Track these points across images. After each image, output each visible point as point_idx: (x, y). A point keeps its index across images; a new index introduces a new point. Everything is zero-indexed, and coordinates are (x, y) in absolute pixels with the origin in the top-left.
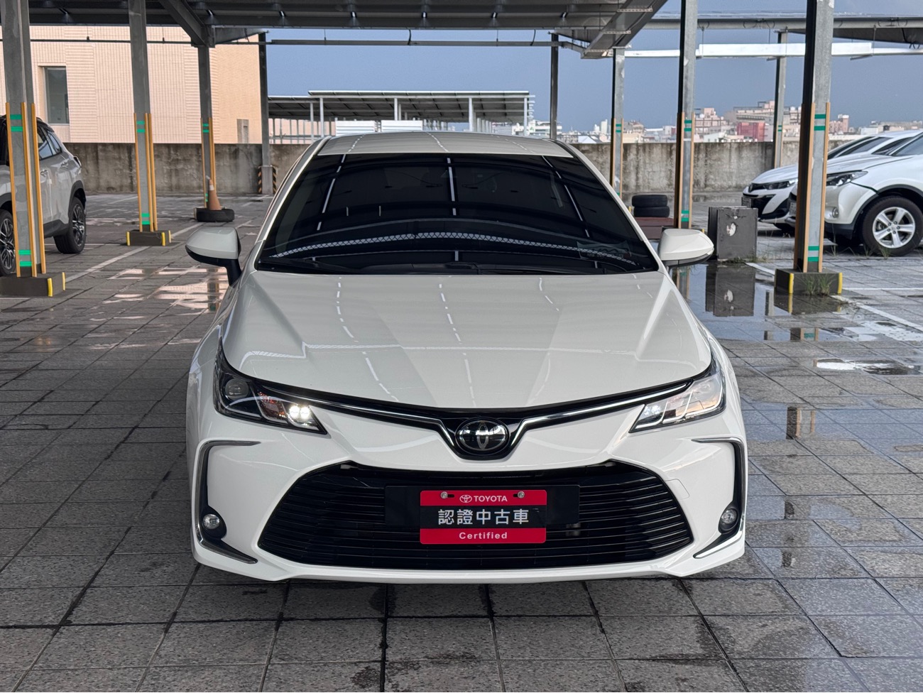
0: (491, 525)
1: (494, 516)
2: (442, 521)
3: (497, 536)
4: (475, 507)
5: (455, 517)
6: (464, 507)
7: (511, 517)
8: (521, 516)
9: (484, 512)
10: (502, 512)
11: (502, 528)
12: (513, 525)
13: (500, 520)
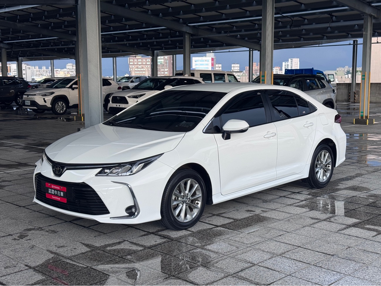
0: (57, 195)
1: (58, 193)
2: (49, 192)
3: (58, 199)
4: (55, 190)
5: (51, 191)
6: (53, 189)
7: (60, 193)
8: (62, 194)
9: (56, 191)
10: (59, 192)
11: (59, 197)
12: (61, 196)
13: (59, 194)
